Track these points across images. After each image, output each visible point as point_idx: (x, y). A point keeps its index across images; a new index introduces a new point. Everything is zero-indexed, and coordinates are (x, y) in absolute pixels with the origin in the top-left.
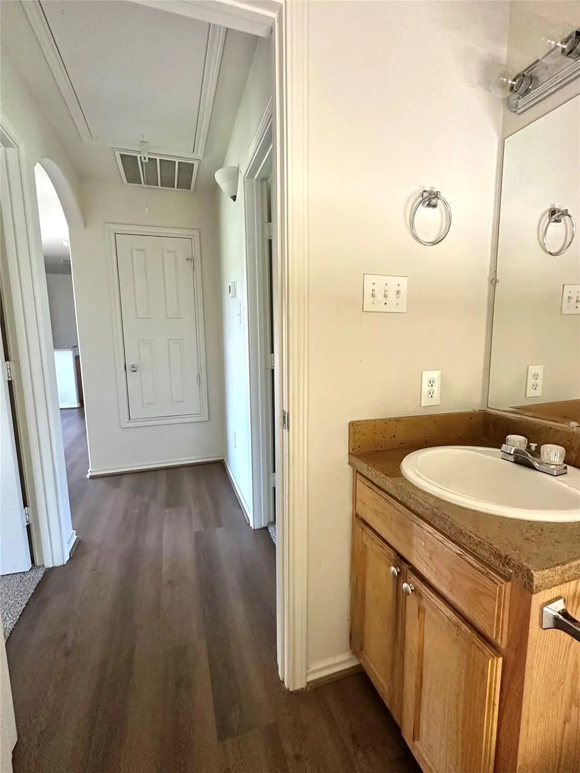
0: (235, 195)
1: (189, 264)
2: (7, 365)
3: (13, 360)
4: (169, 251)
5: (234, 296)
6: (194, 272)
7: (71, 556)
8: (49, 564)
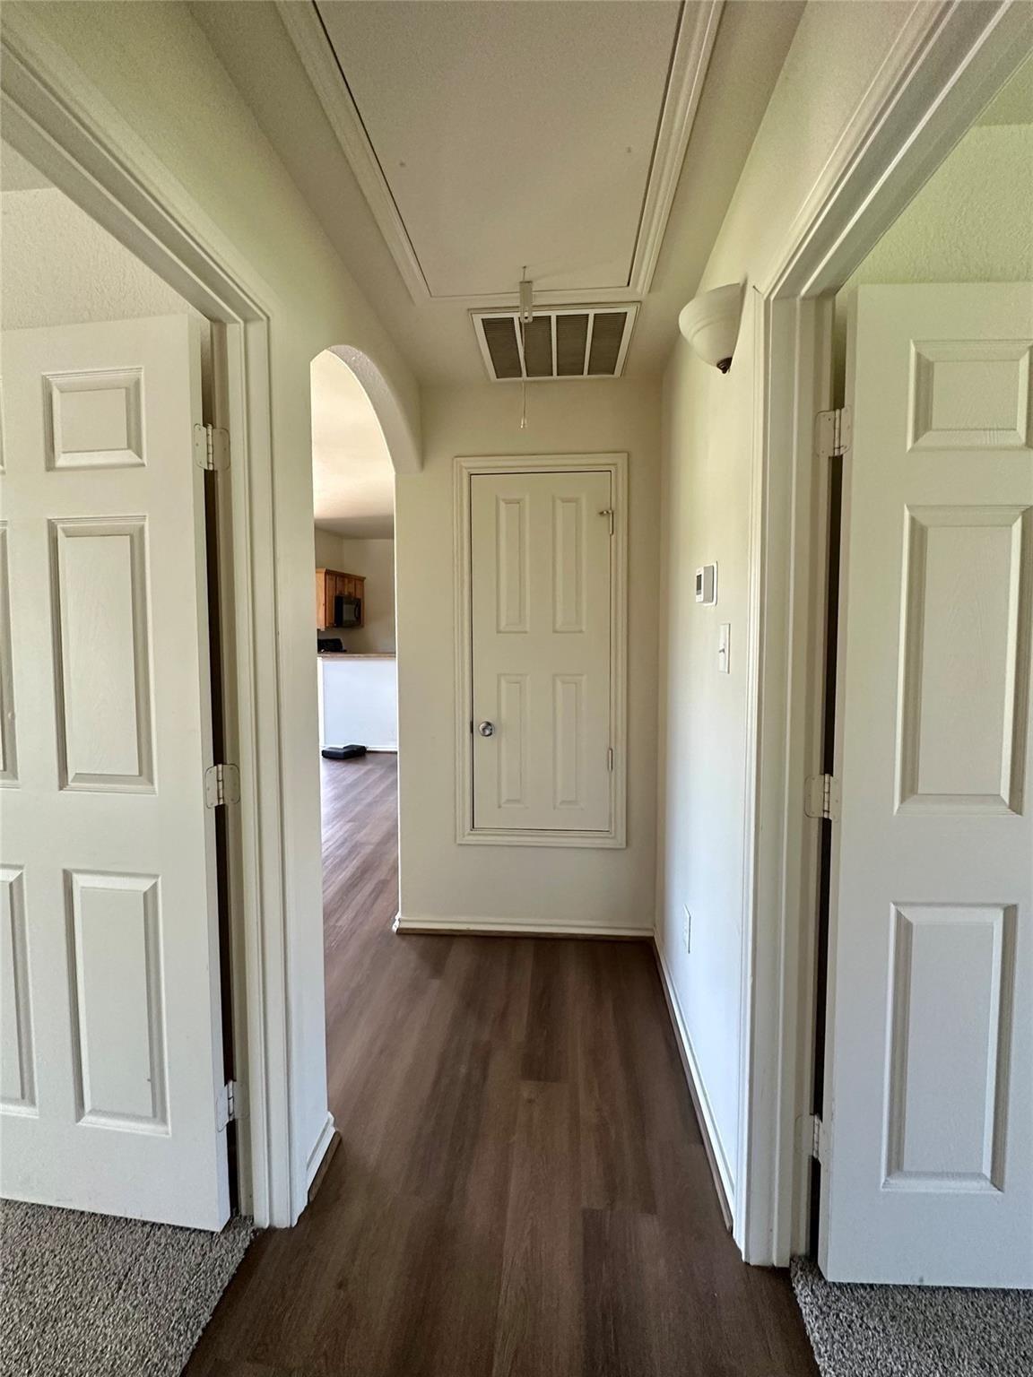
0: (729, 356)
1: (604, 520)
2: (218, 772)
3: (228, 762)
4: (564, 501)
5: (709, 598)
6: (613, 537)
7: (311, 1199)
8: (262, 1220)
